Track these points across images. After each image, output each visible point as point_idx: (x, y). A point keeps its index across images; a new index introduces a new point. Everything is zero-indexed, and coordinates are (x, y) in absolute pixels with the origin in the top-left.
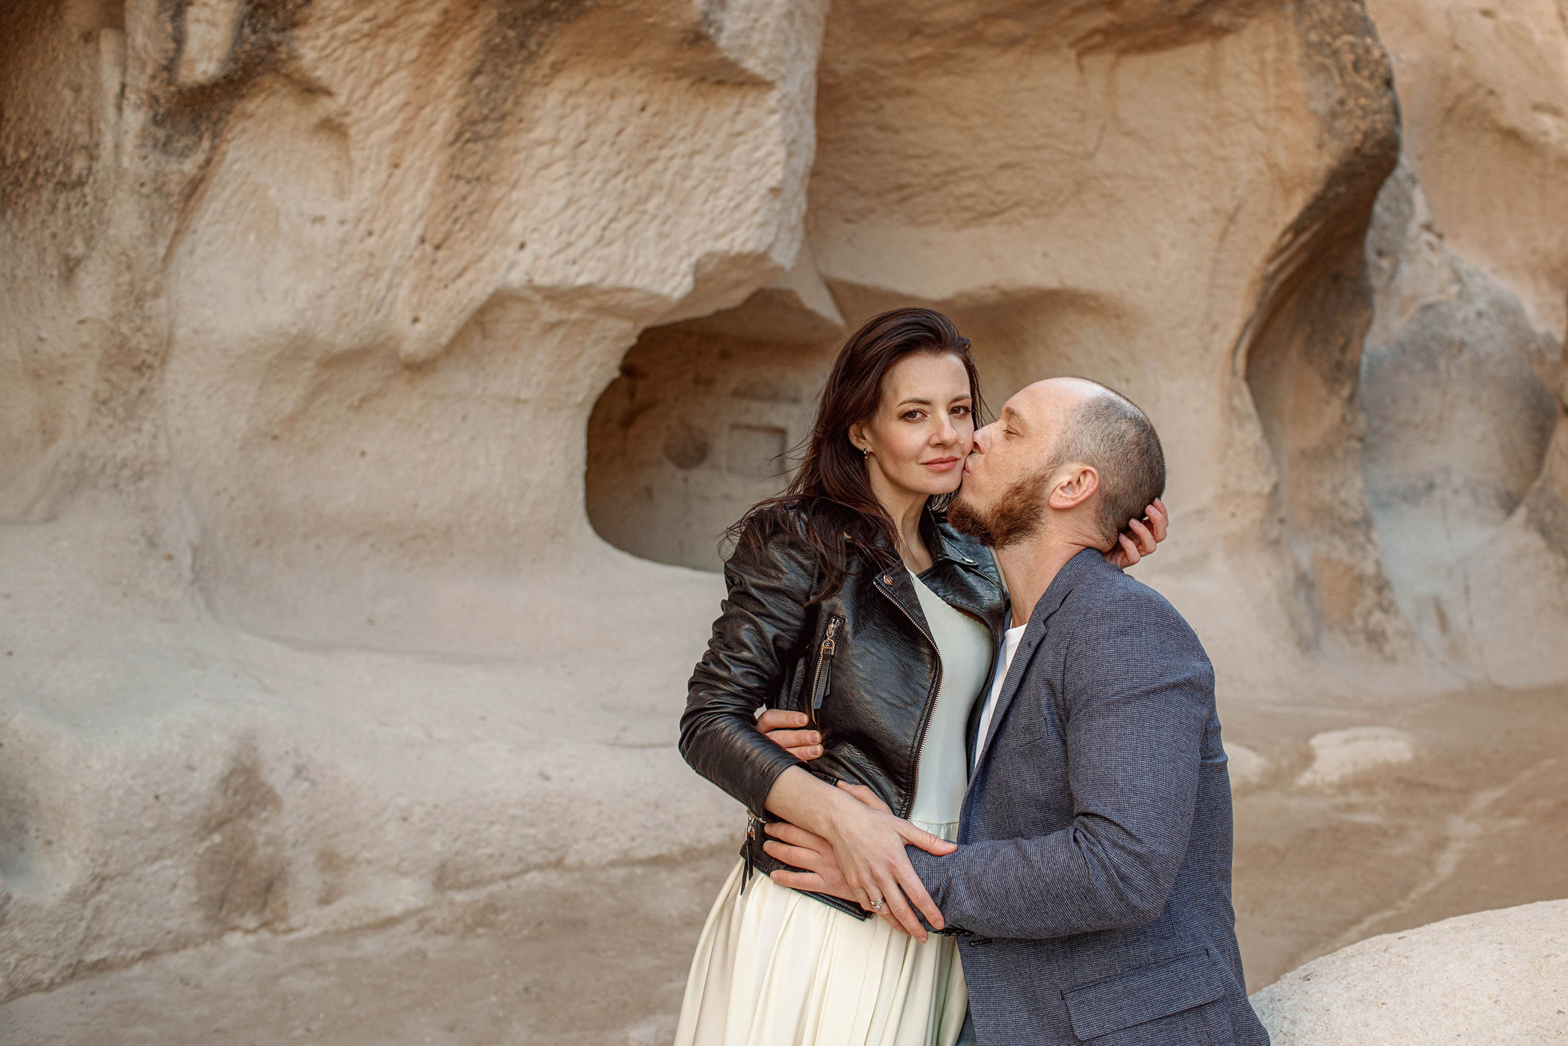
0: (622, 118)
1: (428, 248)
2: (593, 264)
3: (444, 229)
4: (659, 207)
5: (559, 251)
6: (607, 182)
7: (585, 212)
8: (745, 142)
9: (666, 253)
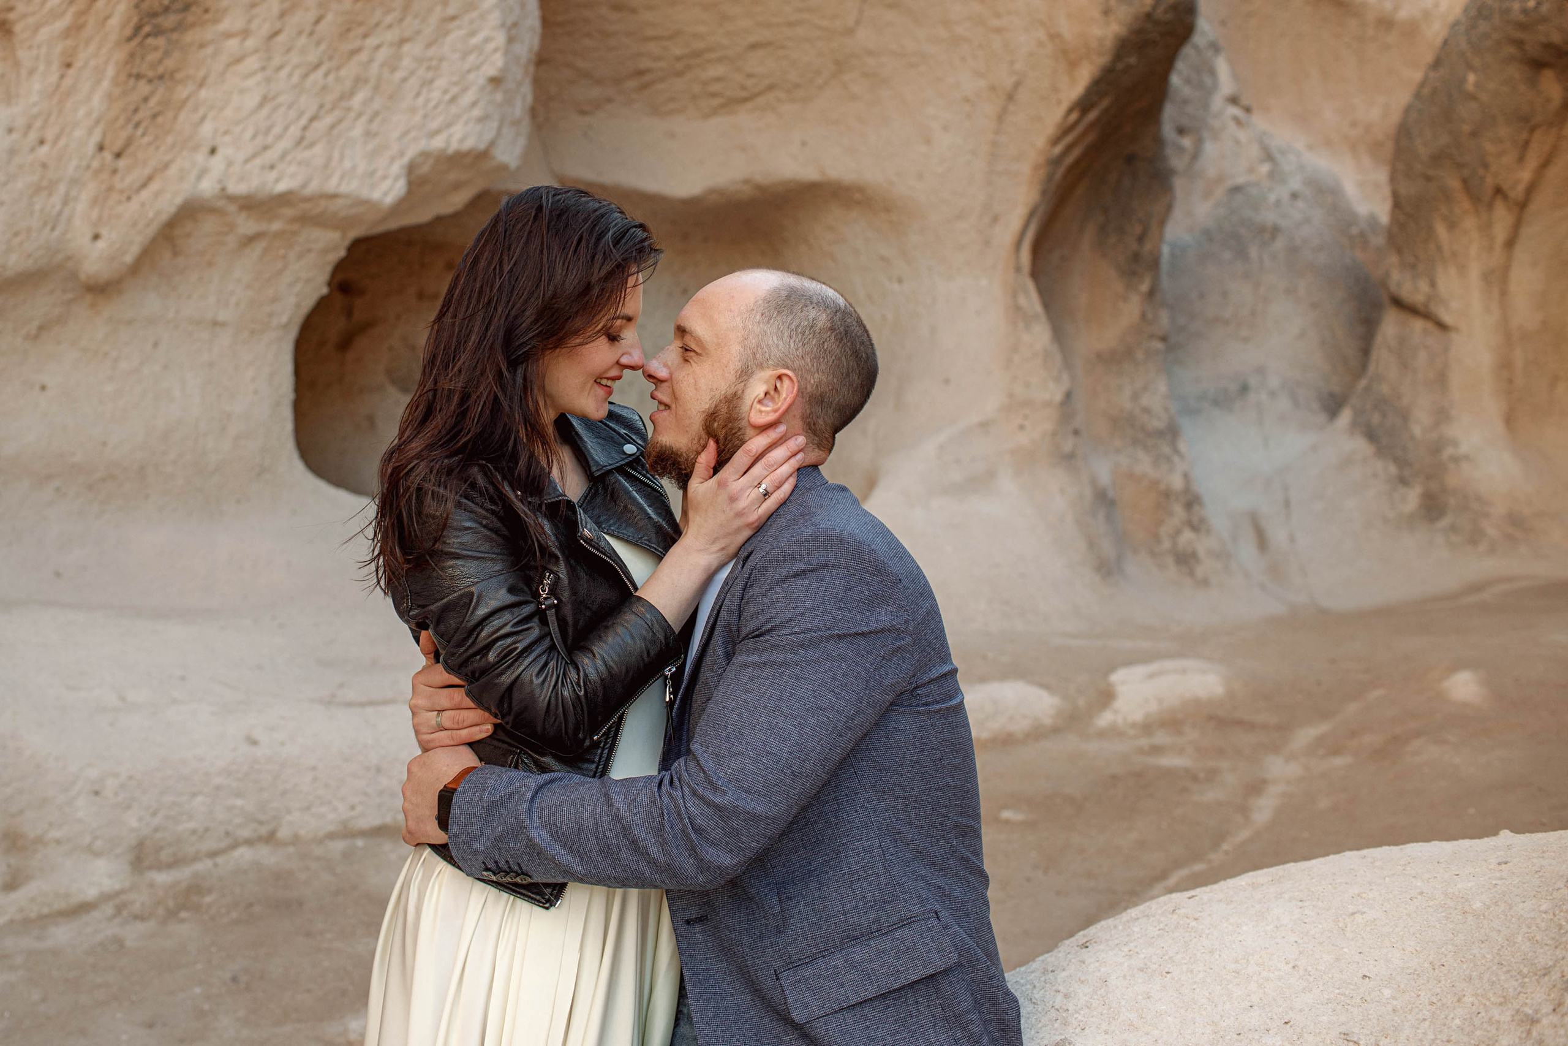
1: (108, 156)
2: (293, 168)
3: (124, 135)
4: (367, 102)
5: (255, 155)
6: (305, 76)
7: (282, 110)
8: (459, 27)
9: (374, 154)
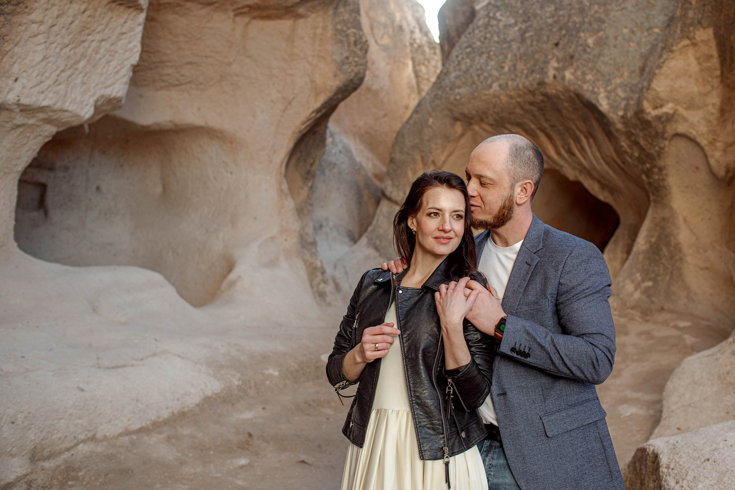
0: (75, 16)
2: (51, 95)
4: (85, 67)
6: (62, 49)
7: (50, 65)
8: (125, 38)
9: (84, 93)
